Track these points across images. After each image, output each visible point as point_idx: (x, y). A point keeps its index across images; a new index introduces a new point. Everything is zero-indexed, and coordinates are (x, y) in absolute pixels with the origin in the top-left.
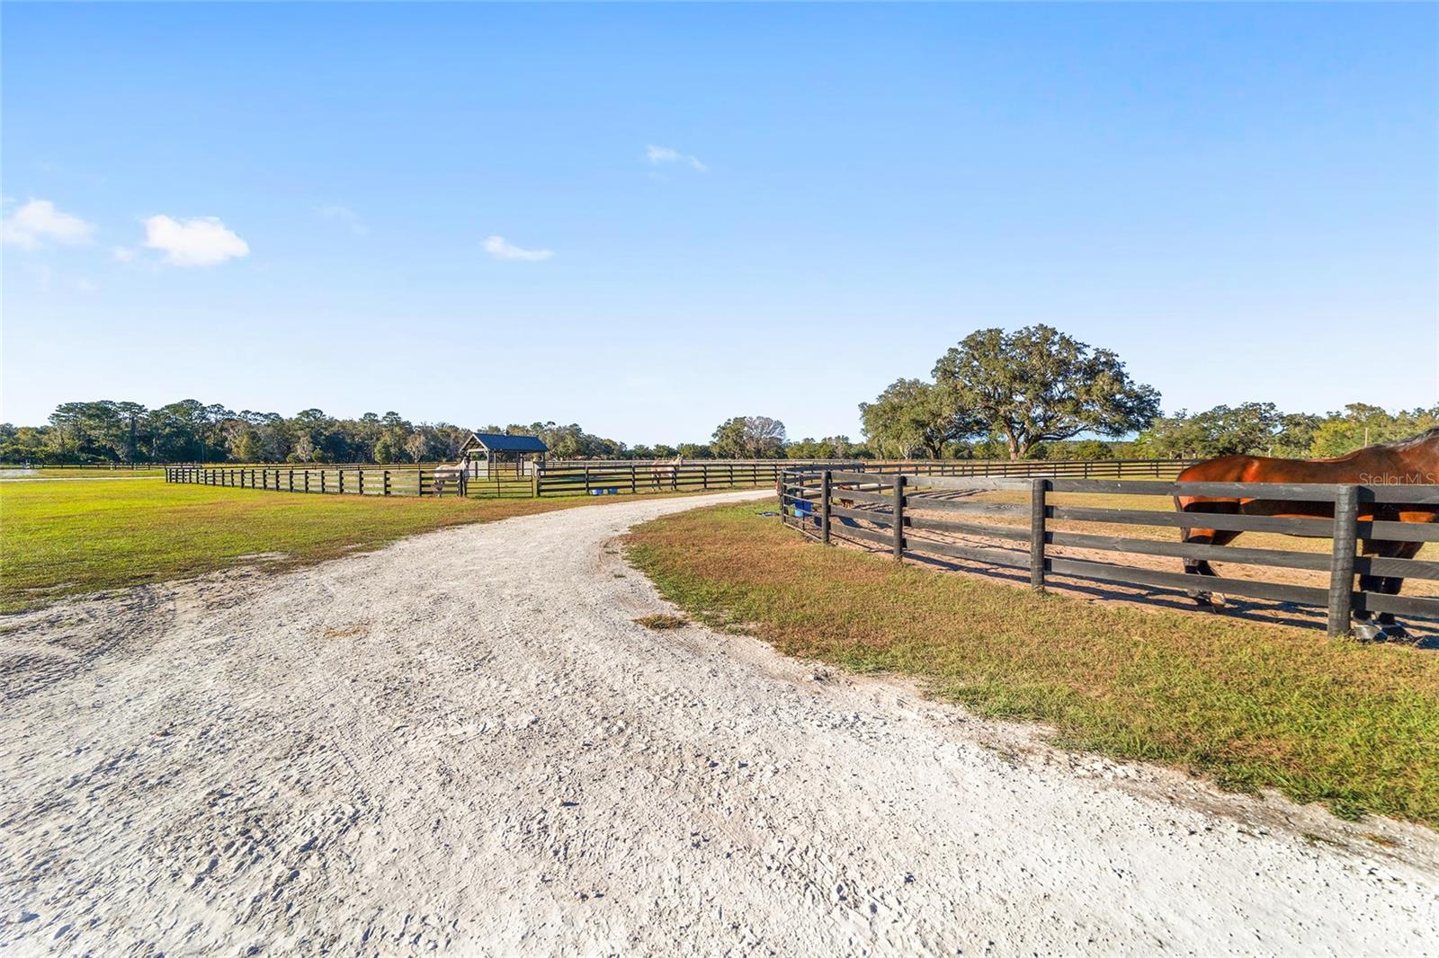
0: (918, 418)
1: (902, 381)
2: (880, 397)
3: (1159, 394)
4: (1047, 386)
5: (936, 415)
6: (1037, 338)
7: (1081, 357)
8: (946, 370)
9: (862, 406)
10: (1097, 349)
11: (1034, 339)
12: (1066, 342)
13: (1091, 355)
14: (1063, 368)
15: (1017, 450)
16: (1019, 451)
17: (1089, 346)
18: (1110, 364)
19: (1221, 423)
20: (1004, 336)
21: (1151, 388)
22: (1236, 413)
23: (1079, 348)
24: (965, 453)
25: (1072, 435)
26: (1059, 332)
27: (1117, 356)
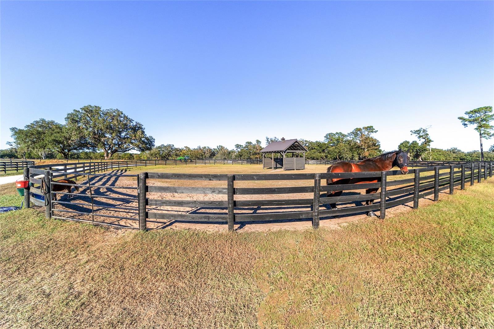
0: (57, 139)
1: (43, 120)
2: (28, 126)
3: (154, 139)
4: (120, 132)
5: (68, 139)
6: (115, 114)
7: (132, 124)
8: (73, 118)
9: (13, 129)
10: (136, 122)
11: (114, 114)
12: (126, 117)
13: (135, 124)
14: (126, 127)
15: (107, 156)
16: (108, 156)
17: (134, 121)
18: (140, 128)
19: (163, 149)
20: (101, 110)
21: (152, 137)
22: (166, 147)
23: (131, 121)
24: (76, 156)
25: (128, 151)
26: (124, 113)
27: (143, 125)
